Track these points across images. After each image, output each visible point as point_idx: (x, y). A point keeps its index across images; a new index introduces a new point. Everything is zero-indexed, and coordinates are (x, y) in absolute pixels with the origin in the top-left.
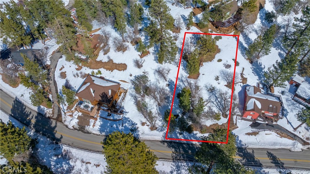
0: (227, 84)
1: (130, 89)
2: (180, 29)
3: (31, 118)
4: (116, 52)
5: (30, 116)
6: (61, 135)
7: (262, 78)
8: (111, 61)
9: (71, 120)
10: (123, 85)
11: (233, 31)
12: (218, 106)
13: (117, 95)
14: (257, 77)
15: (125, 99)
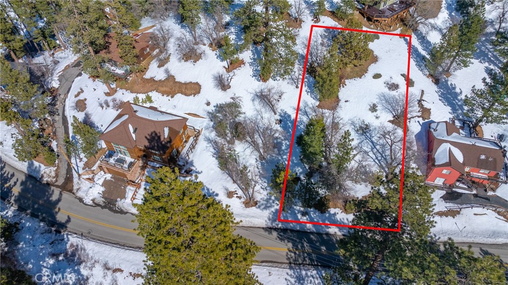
0: (392, 119)
1: (207, 128)
2: (301, 21)
3: (13, 184)
4: (180, 61)
5: (11, 180)
6: (68, 217)
7: (457, 110)
8: (170, 78)
9: (91, 188)
10: (192, 122)
11: (399, 27)
12: (376, 161)
13: (181, 142)
14: (449, 109)
15: (196, 148)
